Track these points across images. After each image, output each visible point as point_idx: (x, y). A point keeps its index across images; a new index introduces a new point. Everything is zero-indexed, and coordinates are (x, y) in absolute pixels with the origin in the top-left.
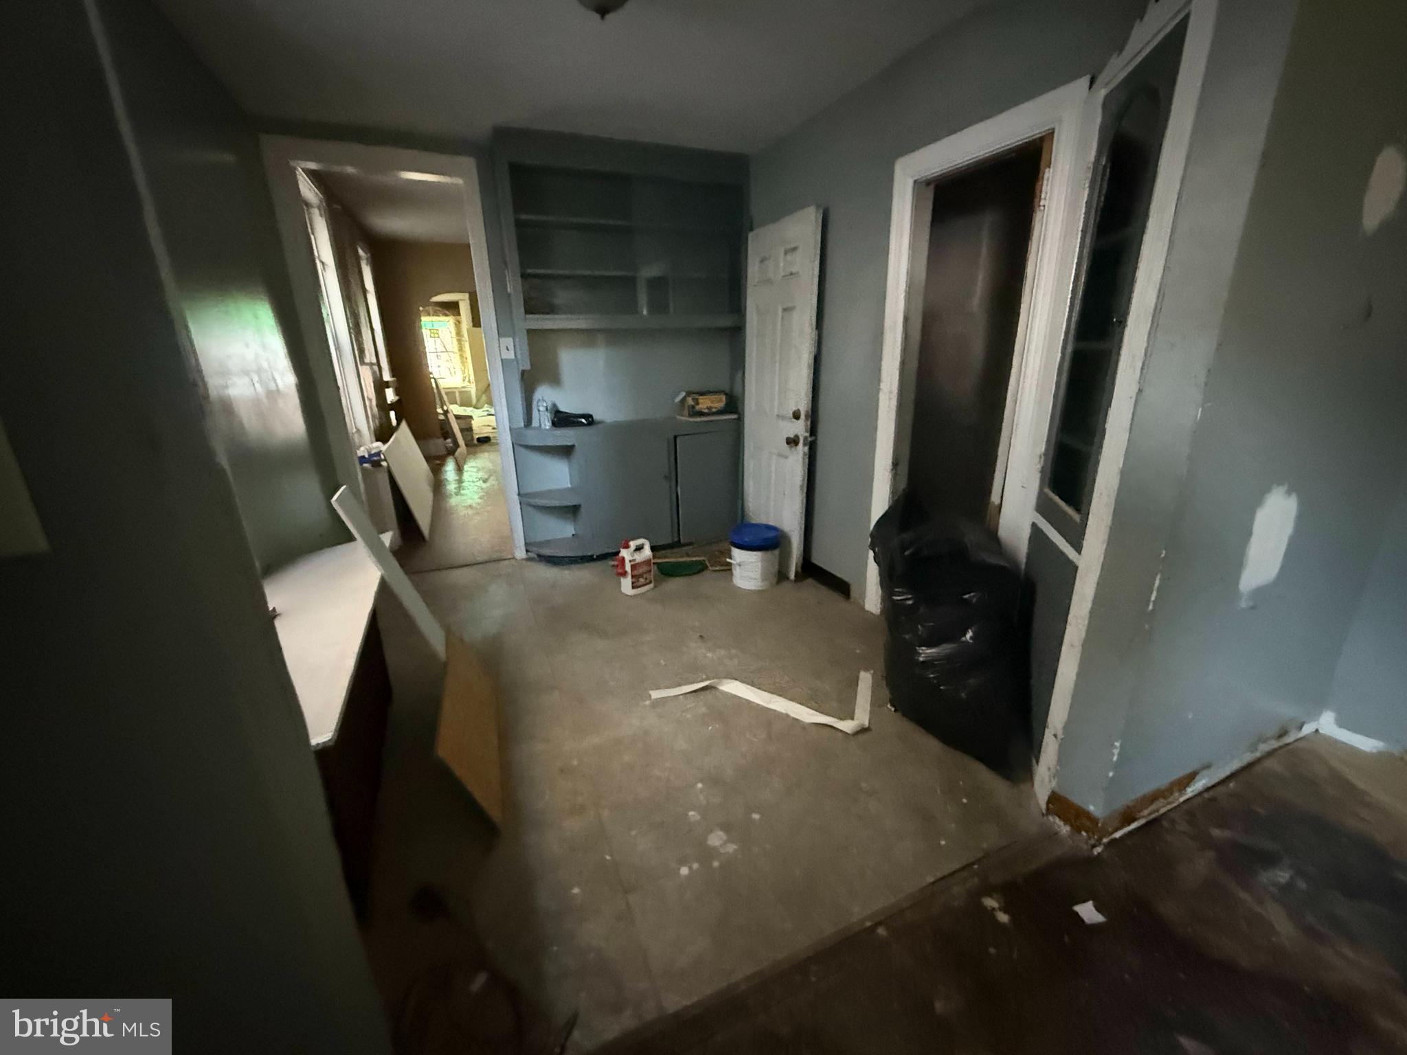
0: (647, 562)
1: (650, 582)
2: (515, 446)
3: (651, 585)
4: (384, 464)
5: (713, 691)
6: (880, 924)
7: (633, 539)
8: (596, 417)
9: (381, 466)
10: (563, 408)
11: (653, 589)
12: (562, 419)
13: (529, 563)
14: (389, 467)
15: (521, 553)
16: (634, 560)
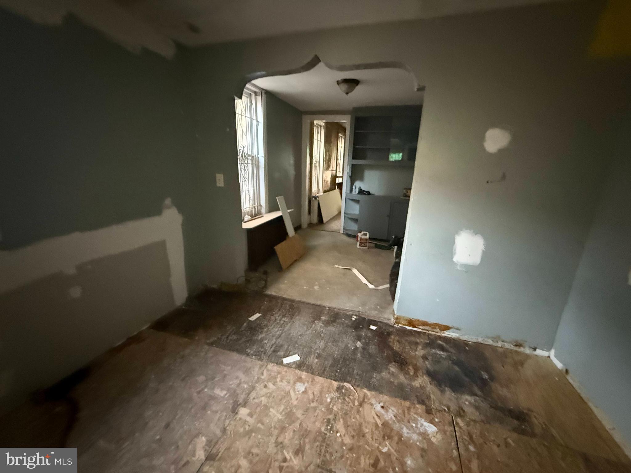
0: (366, 239)
1: (366, 246)
2: (347, 199)
3: (366, 248)
4: (318, 199)
5: (350, 271)
6: (328, 307)
7: (363, 231)
8: (371, 192)
9: (317, 199)
10: (363, 189)
11: (367, 249)
12: (361, 192)
13: (343, 235)
14: (319, 200)
15: (342, 231)
16: (361, 237)
